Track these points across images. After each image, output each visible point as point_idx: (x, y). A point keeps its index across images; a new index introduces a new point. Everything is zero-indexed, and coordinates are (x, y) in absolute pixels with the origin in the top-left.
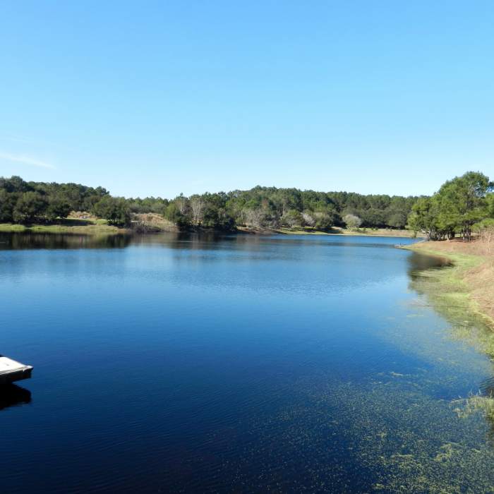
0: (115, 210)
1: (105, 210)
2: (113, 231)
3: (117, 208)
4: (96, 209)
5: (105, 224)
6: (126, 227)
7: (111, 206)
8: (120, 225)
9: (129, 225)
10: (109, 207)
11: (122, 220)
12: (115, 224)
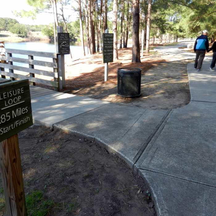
0: (20, 30)
1: (16, 30)
2: (20, 39)
3: (21, 29)
4: (12, 30)
5: (17, 36)
6: (25, 38)
7: (18, 28)
8: (23, 37)
9: (27, 37)
10: (17, 29)
11: (24, 35)
12: (21, 36)
